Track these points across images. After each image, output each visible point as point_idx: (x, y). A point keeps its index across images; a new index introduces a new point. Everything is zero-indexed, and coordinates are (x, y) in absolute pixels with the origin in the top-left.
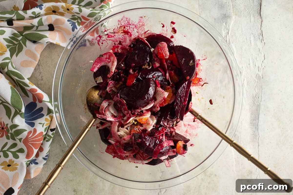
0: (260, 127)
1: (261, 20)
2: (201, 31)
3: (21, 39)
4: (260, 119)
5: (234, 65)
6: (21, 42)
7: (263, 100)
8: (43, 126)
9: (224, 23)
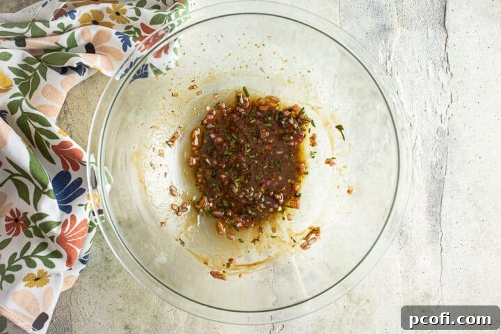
0: (443, 219)
1: (445, 35)
2: (343, 54)
3: (38, 67)
4: (443, 204)
5: (398, 112)
6: (38, 71)
7: (448, 171)
8: (85, 209)
9: (383, 41)
